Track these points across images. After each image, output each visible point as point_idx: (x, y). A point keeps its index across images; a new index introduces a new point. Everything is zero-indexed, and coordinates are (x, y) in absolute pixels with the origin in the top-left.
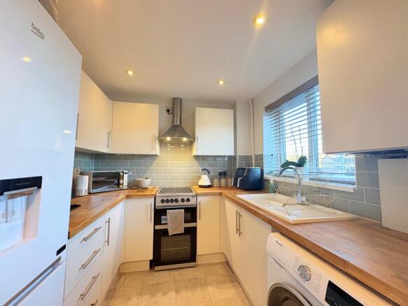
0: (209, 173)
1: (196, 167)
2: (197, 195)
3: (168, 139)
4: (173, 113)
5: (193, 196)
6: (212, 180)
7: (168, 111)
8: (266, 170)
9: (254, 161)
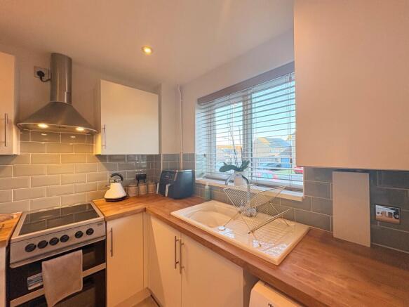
0: (122, 179)
1: (101, 171)
2: (106, 220)
3: (43, 126)
4: (52, 80)
5: (100, 223)
6: (126, 188)
7: (41, 74)
8: (197, 172)
9: (181, 161)
